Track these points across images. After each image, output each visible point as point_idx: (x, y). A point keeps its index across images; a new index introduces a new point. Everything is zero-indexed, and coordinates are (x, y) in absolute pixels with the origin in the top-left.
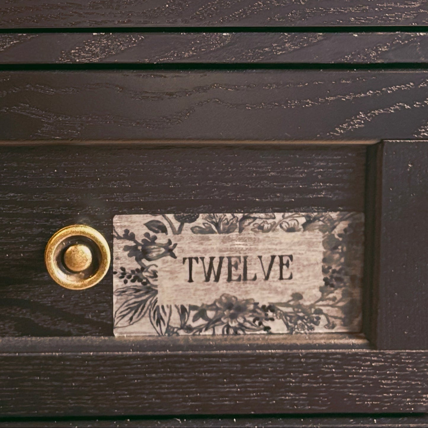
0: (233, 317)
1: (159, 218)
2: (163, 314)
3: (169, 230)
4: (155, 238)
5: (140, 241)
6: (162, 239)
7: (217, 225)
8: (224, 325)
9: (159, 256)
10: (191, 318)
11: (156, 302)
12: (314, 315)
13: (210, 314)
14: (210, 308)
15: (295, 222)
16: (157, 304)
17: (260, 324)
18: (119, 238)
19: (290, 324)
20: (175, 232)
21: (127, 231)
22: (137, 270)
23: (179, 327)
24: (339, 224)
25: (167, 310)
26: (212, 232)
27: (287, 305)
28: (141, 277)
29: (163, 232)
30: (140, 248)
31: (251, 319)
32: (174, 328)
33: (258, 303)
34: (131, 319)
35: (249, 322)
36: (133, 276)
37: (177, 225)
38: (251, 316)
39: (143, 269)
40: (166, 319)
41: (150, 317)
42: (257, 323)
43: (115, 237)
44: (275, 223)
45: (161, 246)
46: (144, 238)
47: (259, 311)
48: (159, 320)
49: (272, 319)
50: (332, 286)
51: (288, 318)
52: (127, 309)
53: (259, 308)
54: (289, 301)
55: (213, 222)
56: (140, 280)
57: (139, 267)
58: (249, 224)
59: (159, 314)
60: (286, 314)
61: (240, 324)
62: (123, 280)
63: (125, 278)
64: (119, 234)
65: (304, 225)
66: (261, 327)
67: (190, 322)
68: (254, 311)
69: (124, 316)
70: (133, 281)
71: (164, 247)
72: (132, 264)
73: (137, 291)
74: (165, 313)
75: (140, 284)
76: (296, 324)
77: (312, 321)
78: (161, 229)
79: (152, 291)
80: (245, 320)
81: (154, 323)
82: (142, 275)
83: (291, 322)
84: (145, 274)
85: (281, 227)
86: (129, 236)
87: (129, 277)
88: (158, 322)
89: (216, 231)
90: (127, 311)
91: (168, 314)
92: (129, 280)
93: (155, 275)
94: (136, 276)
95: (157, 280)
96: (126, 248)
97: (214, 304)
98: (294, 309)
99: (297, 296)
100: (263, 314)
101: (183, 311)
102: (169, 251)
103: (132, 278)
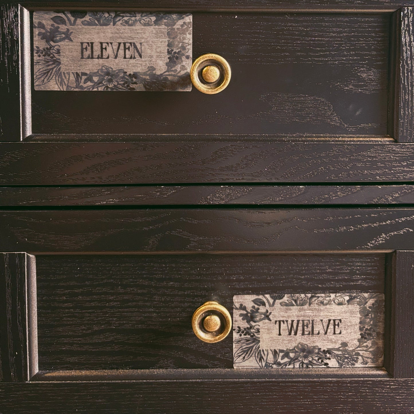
0: (306, 357)
1: (261, 297)
2: (263, 355)
3: (267, 304)
4: (258, 309)
5: (249, 311)
6: (262, 309)
7: (296, 301)
8: (300, 362)
9: (261, 320)
10: (280, 358)
11: (259, 347)
12: (355, 356)
13: (292, 355)
14: (291, 351)
15: (343, 299)
16: (260, 349)
17: (322, 361)
18: (237, 309)
19: (340, 362)
20: (270, 305)
21: (241, 305)
22: (248, 328)
23: (273, 363)
24: (369, 300)
25: (266, 353)
26: (293, 305)
27: (338, 350)
28: (250, 332)
29: (263, 305)
30: (249, 315)
31: (317, 358)
32: (270, 364)
33: (321, 349)
34: (244, 358)
35: (315, 360)
36: (245, 332)
37: (271, 301)
38: (316, 357)
39: (251, 327)
40: (265, 358)
41: (255, 356)
42: (320, 361)
43: (234, 308)
44: (330, 300)
45: (262, 314)
46: (252, 309)
47: (321, 353)
48: (261, 359)
49: (329, 359)
50: (366, 338)
51: (339, 358)
52: (241, 352)
53: (321, 352)
54: (340, 347)
55: (293, 299)
56: (249, 334)
57: (249, 326)
58: (315, 300)
59: (261, 355)
60: (337, 356)
61: (310, 361)
62: (239, 334)
63: (240, 333)
64: (237, 306)
65: (348, 301)
66: (323, 363)
67: (279, 360)
68: (318, 353)
69: (240, 356)
70: (245, 335)
71: (264, 314)
72: (244, 325)
73: (248, 341)
74: (264, 354)
75: (249, 336)
76: (344, 361)
77: (353, 360)
78: (262, 304)
79: (256, 341)
80: (313, 359)
81: (258, 360)
82: (251, 332)
83: (341, 361)
84: (252, 330)
85: (334, 302)
86: (242, 307)
87: (243, 332)
88: (260, 360)
89: (295, 304)
90: (241, 353)
91: (266, 355)
92: (243, 334)
93: (258, 331)
94: (247, 331)
95: (259, 334)
96: (241, 315)
97: (294, 349)
98: (342, 353)
99: (344, 344)
100: (324, 356)
101: (275, 353)
102: (267, 316)
103: (244, 333)
